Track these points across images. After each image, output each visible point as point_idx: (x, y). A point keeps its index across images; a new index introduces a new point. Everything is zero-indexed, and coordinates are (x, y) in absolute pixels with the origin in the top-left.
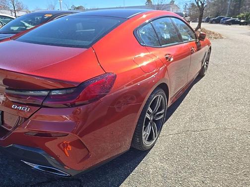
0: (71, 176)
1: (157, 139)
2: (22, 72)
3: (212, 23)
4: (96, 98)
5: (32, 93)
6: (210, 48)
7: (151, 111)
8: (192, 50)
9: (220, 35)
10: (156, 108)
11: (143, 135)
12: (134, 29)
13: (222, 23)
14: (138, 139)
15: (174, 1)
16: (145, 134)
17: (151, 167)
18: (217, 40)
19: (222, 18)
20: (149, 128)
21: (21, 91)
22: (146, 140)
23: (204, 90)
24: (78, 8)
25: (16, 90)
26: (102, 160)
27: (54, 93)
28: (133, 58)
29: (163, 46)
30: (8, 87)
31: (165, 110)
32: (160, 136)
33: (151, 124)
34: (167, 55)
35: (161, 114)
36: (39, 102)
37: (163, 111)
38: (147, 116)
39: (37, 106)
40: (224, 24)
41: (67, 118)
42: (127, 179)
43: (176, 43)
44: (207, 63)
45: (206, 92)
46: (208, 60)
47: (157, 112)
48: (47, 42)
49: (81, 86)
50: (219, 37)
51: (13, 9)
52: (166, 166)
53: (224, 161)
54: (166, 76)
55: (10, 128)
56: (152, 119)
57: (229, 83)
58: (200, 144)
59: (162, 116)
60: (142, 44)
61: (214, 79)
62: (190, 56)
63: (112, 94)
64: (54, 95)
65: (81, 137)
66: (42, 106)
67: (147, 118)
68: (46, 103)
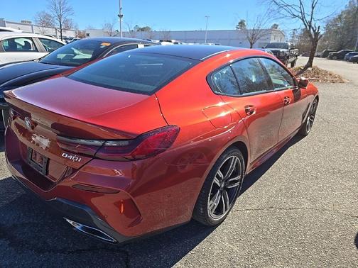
0: (117, 242)
1: (227, 214)
2: (78, 118)
3: (331, 58)
4: (155, 153)
5: (83, 141)
6: (317, 98)
7: (221, 175)
8: (286, 101)
9: (340, 77)
10: (229, 173)
11: (209, 204)
12: (208, 73)
13: (347, 60)
14: (202, 209)
15: (277, 26)
16: (212, 204)
17: (216, 247)
18: (335, 85)
19: (348, 52)
20: (218, 197)
21: (71, 138)
22: (213, 211)
23: (303, 155)
24: (142, 30)
25: (65, 137)
26: (155, 229)
27: (109, 144)
28: (202, 109)
29: (244, 94)
30: (59, 132)
31: (242, 177)
32: (233, 209)
33: (221, 192)
34: (247, 106)
35: (235, 182)
36: (92, 152)
37: (238, 177)
38: (216, 180)
39: (89, 156)
40: (350, 61)
41: (119, 173)
42: (185, 258)
43: (263, 91)
44: (311, 118)
45: (305, 157)
46: (312, 114)
47: (230, 178)
48: (105, 84)
49: (139, 138)
50: (337, 80)
51: (59, 27)
52: (236, 249)
53: (314, 250)
54: (245, 134)
55: (55, 179)
56: (223, 186)
57: (341, 148)
58: (284, 226)
59: (237, 184)
60: (216, 92)
61: (320, 141)
62: (281, 109)
63: (175, 149)
64: (108, 146)
65: (134, 197)
66: (94, 157)
67: (215, 184)
68: (100, 154)
